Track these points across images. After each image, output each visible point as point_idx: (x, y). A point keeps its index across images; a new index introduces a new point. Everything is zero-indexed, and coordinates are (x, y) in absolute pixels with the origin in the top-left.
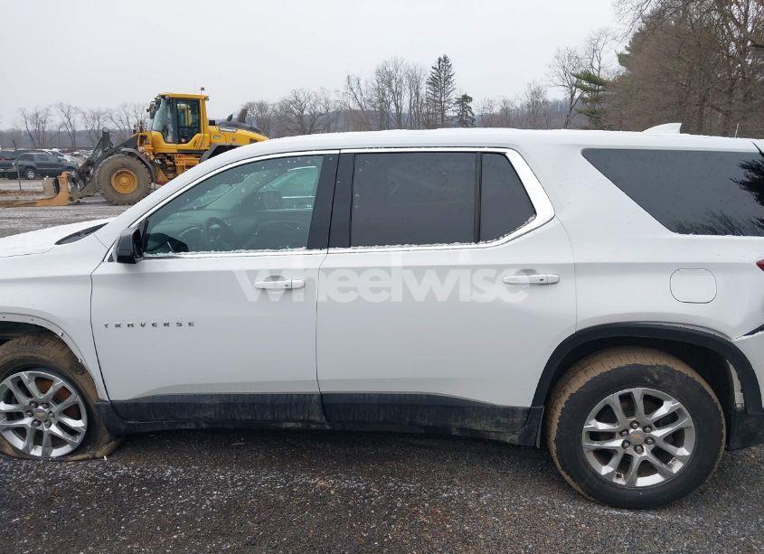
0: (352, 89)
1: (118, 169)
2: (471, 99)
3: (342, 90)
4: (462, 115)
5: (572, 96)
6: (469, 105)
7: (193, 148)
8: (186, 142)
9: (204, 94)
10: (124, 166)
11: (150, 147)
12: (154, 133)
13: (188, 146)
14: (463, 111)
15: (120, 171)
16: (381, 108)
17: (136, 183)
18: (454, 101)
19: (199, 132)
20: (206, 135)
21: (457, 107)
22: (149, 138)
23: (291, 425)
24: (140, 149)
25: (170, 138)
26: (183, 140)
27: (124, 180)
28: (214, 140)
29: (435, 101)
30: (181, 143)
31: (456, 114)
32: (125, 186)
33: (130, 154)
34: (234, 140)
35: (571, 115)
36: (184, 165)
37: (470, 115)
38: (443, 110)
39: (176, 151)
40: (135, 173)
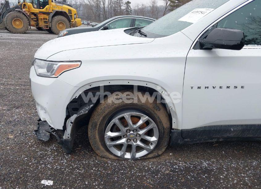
1: (14, 18)
2: (130, 3)
4: (127, 9)
5: (167, 4)
6: (130, 5)
7: (45, 11)
8: (43, 9)
10: (17, 17)
11: (27, 9)
12: (29, 4)
13: (44, 10)
14: (127, 7)
15: (16, 19)
16: (97, 4)
17: (23, 25)
18: (124, 3)
19: (48, 4)
20: (51, 6)
21: (126, 6)
22: (27, 5)
24: (24, 10)
25: (35, 6)
26: (41, 8)
27: (17, 23)
28: (54, 9)
29: (117, 3)
30: (40, 8)
31: (125, 8)
32: (18, 26)
33: (19, 11)
34: (62, 9)
35: (166, 11)
36: (42, 18)
37: (130, 9)
38: (120, 6)
39: (39, 12)
40: (22, 20)
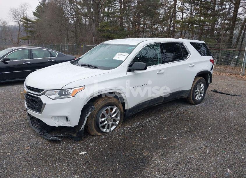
23: (156, 105)
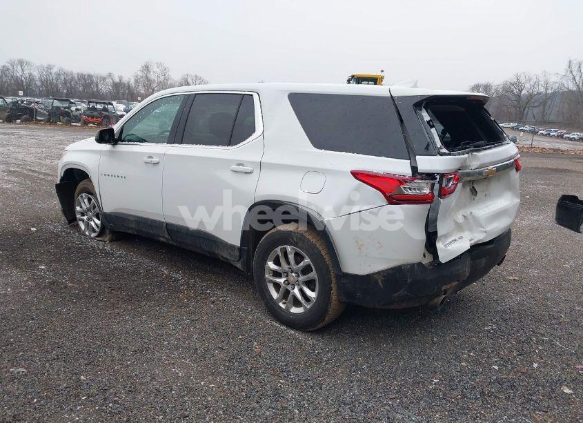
0: (571, 72)
3: (563, 73)
9: (382, 74)
